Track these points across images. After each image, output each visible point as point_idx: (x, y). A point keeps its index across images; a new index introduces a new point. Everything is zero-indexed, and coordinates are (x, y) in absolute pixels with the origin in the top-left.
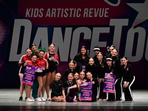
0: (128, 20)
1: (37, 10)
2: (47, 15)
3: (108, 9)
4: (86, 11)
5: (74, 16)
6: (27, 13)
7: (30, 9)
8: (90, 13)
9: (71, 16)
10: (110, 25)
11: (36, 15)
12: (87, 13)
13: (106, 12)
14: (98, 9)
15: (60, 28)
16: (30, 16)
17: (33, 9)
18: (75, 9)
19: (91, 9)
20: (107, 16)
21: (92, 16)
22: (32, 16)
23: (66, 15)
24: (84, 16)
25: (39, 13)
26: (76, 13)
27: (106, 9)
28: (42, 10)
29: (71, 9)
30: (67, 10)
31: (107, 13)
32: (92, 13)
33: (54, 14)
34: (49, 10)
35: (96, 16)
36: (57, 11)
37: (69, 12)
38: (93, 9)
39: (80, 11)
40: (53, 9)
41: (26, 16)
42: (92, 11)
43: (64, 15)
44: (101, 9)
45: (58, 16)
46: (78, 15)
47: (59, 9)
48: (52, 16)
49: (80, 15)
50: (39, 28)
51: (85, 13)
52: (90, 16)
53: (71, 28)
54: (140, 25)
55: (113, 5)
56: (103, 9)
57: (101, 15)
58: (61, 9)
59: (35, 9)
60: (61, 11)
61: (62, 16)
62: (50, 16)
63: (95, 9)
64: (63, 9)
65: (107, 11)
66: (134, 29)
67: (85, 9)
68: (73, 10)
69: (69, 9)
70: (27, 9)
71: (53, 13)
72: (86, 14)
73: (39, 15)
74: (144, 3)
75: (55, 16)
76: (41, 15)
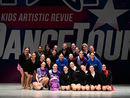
0: (89, 24)
1: (11, 15)
2: (20, 19)
3: (72, 14)
4: (53, 16)
5: (43, 20)
6: (3, 17)
7: (5, 14)
8: (57, 17)
9: (40, 20)
10: (74, 28)
11: (10, 19)
12: (54, 17)
13: (70, 17)
14: (64, 14)
15: (31, 31)
16: (5, 20)
17: (7, 14)
18: (44, 14)
19: (57, 14)
20: (72, 21)
21: (58, 21)
22: (6, 20)
23: (36, 19)
24: (52, 20)
25: (13, 18)
26: (44, 17)
27: (71, 14)
28: (15, 15)
29: (41, 15)
30: (37, 15)
31: (72, 17)
32: (58, 17)
33: (25, 19)
34: (21, 15)
35: (62, 20)
36: (28, 16)
37: (38, 17)
38: (59, 14)
39: (48, 16)
40: (25, 14)
41: (2, 20)
42: (58, 16)
43: (35, 19)
44: (66, 14)
45: (29, 20)
46: (47, 19)
47: (30, 14)
48: (24, 20)
49: (48, 19)
50: (12, 30)
51: (52, 17)
52: (56, 20)
53: (41, 31)
54: (100, 28)
55: (76, 11)
56: (68, 14)
57: (66, 19)
58: (31, 14)
59: (10, 14)
60: (31, 16)
61: (32, 20)
62: (22, 20)
63: (61, 14)
64: (33, 14)
65: (72, 16)
66: (94, 31)
67: (53, 14)
68: (42, 15)
69: (39, 14)
70: (3, 14)
71: (24, 17)
72: (53, 19)
73: (13, 19)
74: (103, 9)
75: (26, 20)
76: (14, 19)
